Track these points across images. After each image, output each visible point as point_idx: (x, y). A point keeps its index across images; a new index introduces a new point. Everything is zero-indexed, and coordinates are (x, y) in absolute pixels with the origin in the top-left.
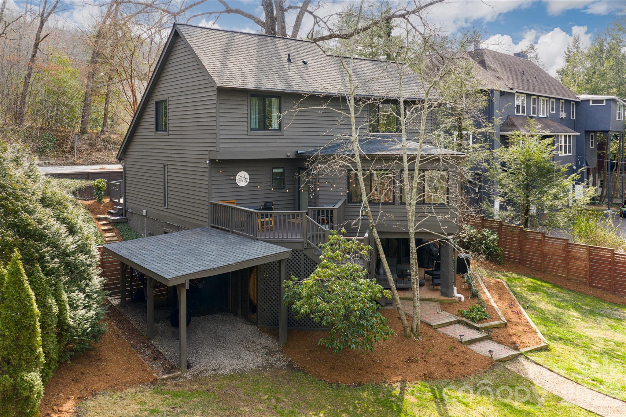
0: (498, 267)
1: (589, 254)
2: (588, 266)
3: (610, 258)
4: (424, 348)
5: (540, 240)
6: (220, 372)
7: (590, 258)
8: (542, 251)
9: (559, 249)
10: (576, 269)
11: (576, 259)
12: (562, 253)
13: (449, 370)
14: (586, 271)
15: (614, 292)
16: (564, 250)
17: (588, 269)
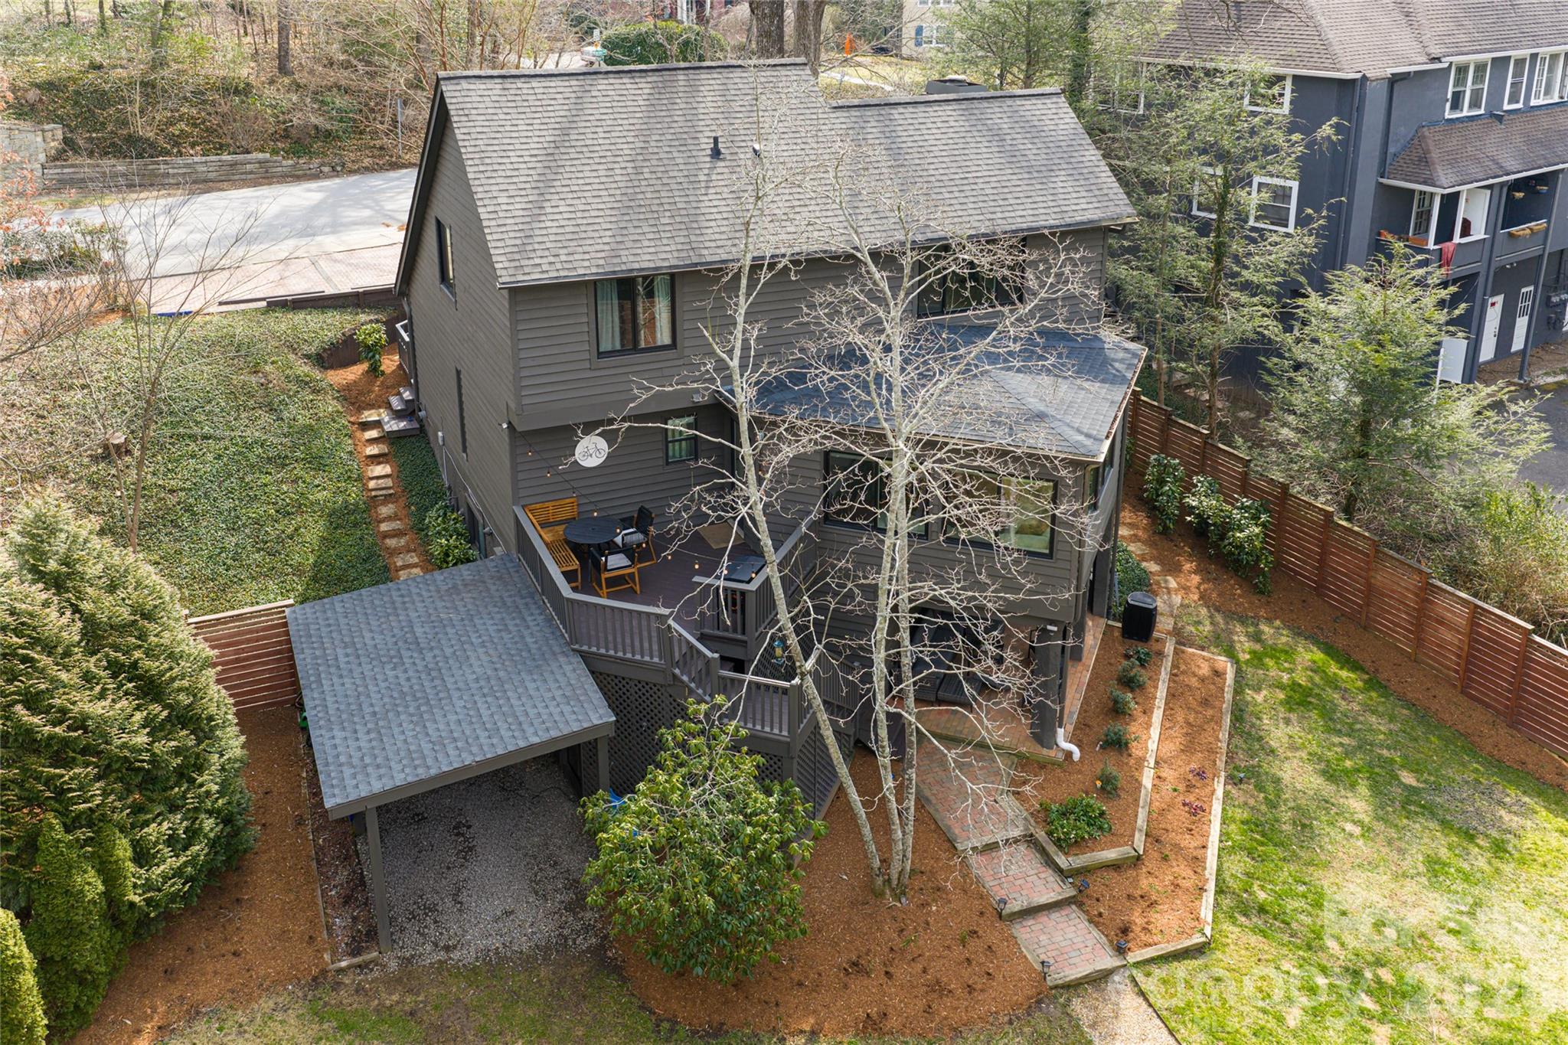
0: (1251, 603)
1: (1473, 623)
2: (1466, 648)
3: (1518, 645)
4: (902, 931)
5: (1367, 555)
6: (456, 955)
7: (1472, 631)
8: (1367, 579)
9: (1407, 589)
10: (1438, 646)
11: (1441, 622)
12: (1411, 600)
13: (928, 1010)
14: (1459, 656)
15: (1513, 724)
16: (1417, 595)
17: (1464, 655)
